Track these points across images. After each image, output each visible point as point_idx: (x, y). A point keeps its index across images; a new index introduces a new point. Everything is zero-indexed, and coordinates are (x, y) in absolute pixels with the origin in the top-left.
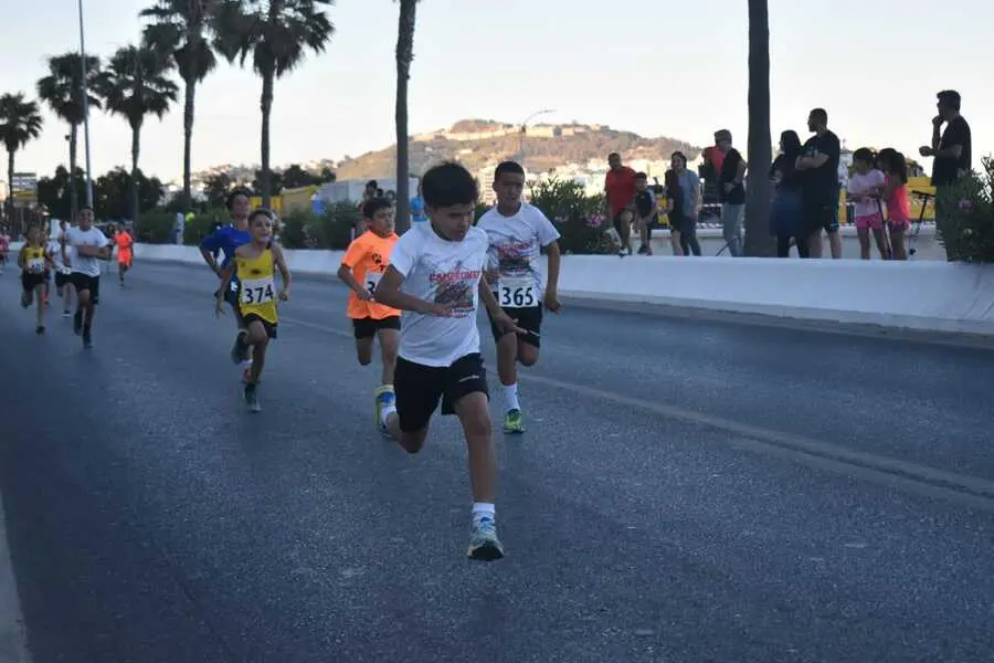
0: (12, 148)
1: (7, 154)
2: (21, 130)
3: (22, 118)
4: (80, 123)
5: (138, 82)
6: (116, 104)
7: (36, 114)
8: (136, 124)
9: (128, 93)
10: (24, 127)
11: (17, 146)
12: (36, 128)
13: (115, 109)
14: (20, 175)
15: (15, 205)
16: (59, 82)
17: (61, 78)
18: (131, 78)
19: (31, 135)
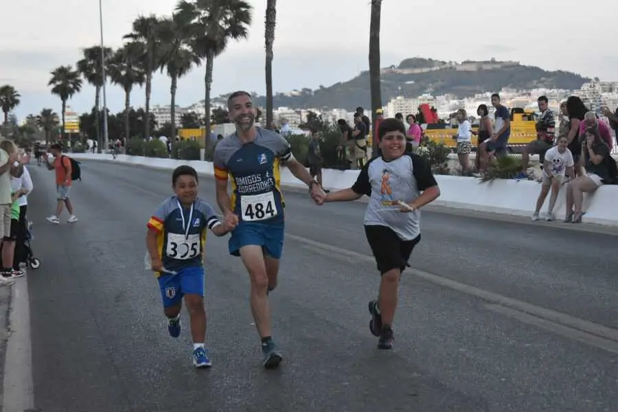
0: (64, 98)
1: (62, 102)
2: (70, 87)
3: (70, 81)
4: (101, 86)
5: (130, 66)
6: (117, 79)
7: (78, 78)
8: (128, 89)
9: (123, 73)
10: (71, 86)
11: (67, 97)
12: (78, 86)
13: (116, 82)
14: (69, 114)
15: (66, 131)
16: (89, 63)
17: (91, 60)
18: (125, 65)
19: (76, 91)
